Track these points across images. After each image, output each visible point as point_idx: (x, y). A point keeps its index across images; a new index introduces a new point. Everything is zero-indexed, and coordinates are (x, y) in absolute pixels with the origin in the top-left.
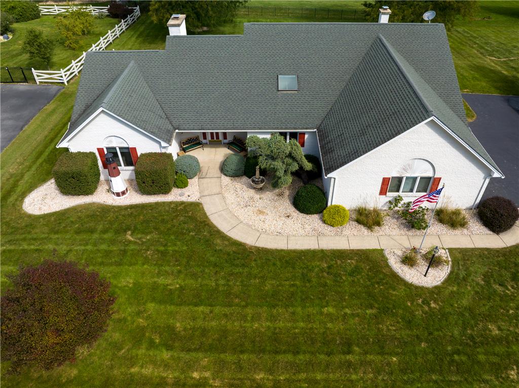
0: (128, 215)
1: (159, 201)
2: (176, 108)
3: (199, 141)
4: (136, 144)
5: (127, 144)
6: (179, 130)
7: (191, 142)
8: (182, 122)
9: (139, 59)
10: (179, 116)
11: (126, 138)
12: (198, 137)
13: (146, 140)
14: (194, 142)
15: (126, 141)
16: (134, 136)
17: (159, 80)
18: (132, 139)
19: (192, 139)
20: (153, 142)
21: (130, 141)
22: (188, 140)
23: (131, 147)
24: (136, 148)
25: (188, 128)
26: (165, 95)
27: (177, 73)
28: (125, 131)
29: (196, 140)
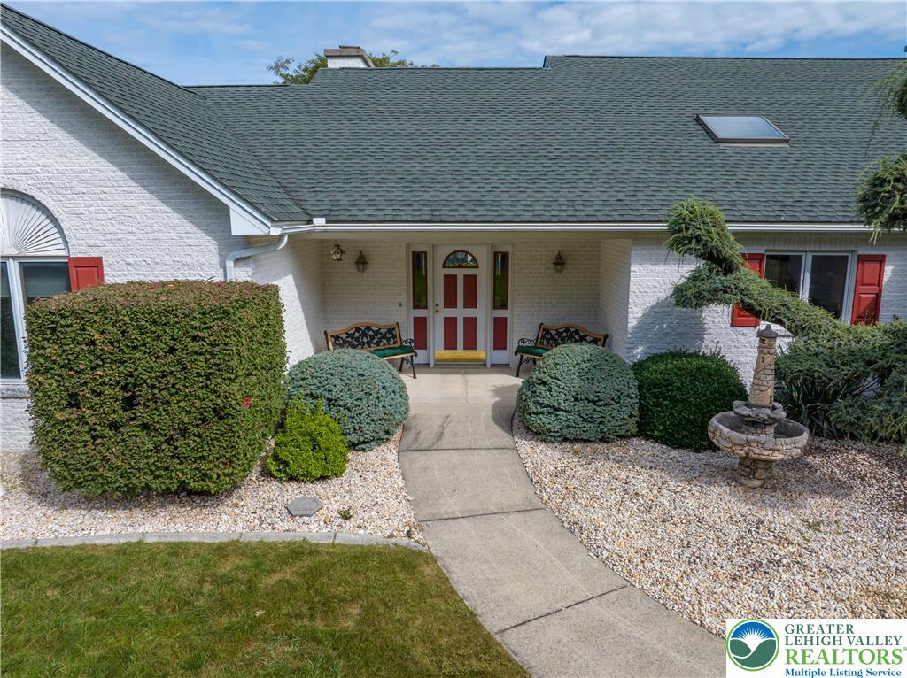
2: (326, 172)
3: (402, 343)
4: (108, 237)
5: (60, 241)
6: (327, 222)
7: (369, 343)
8: (344, 201)
9: (222, 95)
10: (333, 189)
11: (62, 199)
12: (397, 329)
13: (157, 212)
14: (382, 344)
15: (61, 217)
16: (103, 189)
17: (276, 124)
18: (91, 209)
19: (375, 329)
20: (189, 227)
21: (77, 221)
22: (358, 329)
23: (80, 255)
24: (104, 263)
25: (369, 215)
26: (290, 149)
27: (340, 113)
28: (60, 160)
29: (389, 340)
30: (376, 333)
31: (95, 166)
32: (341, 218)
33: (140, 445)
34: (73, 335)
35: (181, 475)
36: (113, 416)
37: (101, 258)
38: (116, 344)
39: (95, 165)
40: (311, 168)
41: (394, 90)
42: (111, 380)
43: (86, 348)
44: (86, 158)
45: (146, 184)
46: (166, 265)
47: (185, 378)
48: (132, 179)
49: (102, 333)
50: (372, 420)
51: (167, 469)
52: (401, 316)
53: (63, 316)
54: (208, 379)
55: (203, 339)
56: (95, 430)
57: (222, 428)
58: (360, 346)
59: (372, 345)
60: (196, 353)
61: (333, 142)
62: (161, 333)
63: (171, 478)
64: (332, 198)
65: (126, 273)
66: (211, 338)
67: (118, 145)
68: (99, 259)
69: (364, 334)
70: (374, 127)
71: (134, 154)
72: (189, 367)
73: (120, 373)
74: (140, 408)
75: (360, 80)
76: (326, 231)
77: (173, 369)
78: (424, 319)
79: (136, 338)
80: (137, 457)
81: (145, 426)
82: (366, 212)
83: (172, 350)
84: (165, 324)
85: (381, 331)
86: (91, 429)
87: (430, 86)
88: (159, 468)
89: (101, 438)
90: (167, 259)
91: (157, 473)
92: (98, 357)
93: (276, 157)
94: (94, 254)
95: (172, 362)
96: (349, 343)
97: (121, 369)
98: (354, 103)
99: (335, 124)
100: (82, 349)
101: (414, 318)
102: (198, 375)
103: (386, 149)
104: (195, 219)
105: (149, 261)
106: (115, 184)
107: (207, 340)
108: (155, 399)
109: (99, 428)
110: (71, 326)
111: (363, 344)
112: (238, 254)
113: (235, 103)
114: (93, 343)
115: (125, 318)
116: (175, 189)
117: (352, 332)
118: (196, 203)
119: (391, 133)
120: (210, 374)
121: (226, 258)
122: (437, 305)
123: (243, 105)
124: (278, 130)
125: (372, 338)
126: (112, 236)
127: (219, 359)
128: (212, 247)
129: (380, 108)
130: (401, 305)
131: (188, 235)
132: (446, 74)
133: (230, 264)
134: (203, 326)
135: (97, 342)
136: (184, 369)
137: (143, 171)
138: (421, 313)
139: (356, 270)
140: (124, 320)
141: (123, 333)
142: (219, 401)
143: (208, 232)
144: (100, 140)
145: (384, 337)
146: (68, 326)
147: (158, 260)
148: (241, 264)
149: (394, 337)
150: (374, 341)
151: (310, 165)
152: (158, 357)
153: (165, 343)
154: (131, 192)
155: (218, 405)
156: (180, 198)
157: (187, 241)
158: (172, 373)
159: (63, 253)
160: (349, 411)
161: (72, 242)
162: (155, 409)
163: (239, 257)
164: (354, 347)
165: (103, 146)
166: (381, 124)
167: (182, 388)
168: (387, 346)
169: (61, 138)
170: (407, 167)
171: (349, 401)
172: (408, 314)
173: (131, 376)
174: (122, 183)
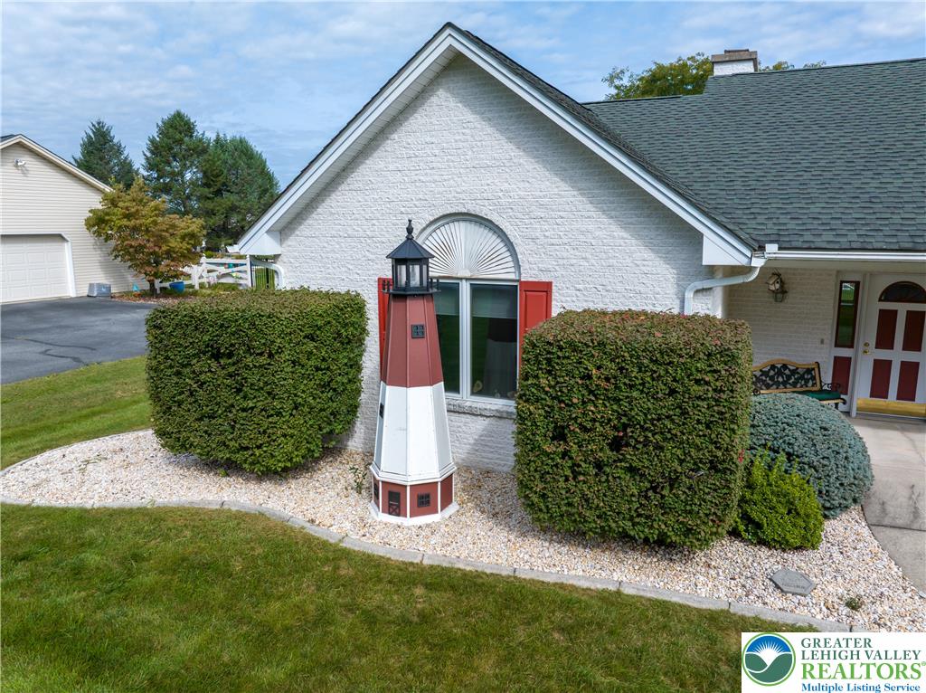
0: (403, 620)
1: (627, 590)
2: (757, 192)
3: (822, 387)
4: (561, 262)
5: (512, 264)
6: (780, 249)
7: (785, 383)
8: (792, 225)
9: (613, 111)
10: (772, 210)
11: (520, 224)
12: (817, 370)
13: (614, 237)
14: (799, 385)
15: (516, 241)
16: (560, 213)
17: (681, 139)
18: (546, 233)
19: (792, 368)
20: (648, 255)
21: (532, 246)
22: (773, 367)
23: (530, 280)
24: (554, 288)
25: (829, 242)
26: (706, 166)
27: (751, 124)
28: (521, 185)
29: (807, 381)
30: (794, 372)
31: (556, 191)
32: (794, 244)
33: (625, 489)
34: (570, 367)
35: (663, 527)
36: (600, 454)
37: (551, 283)
38: (612, 381)
39: (556, 189)
40: (738, 185)
41: (807, 94)
42: (602, 417)
43: (580, 382)
44: (547, 183)
45: (605, 208)
46: (617, 292)
47: (684, 424)
48: (591, 203)
49: (599, 368)
50: (842, 484)
51: (647, 517)
52: (821, 354)
53: (561, 348)
54: (708, 427)
55: (707, 383)
56: (579, 466)
57: (718, 483)
58: (775, 387)
59: (788, 386)
60: (699, 398)
61: (754, 157)
62: (662, 373)
63: (651, 527)
64: (775, 221)
65: (574, 299)
66: (718, 384)
67: (581, 169)
68: (549, 285)
69: (780, 373)
70: (797, 138)
71: (597, 178)
72: (691, 413)
73: (613, 411)
74: (630, 449)
75: (760, 86)
76: (776, 259)
77: (671, 413)
78: (849, 360)
79: (635, 377)
80: (619, 500)
81: (632, 470)
82: (824, 238)
83: (672, 392)
84: (668, 364)
85: (799, 371)
86: (574, 465)
87: (850, 86)
88: (639, 515)
89: (584, 475)
90: (619, 287)
91: (637, 520)
92: (591, 392)
93: (694, 175)
94: (544, 278)
95: (673, 405)
96: (763, 381)
97: (615, 407)
98: (763, 112)
99: (750, 136)
100: (577, 383)
101: (835, 357)
102: (699, 422)
103: (822, 163)
104: (655, 246)
105: (600, 288)
106: (574, 209)
107: (712, 384)
108: (646, 443)
109: (583, 465)
110: (568, 358)
111: (778, 384)
112: (699, 285)
113: (628, 118)
114: (589, 377)
115: (626, 354)
116: (636, 215)
117: (766, 369)
118: (657, 229)
119: (821, 144)
120: (711, 422)
121: (685, 289)
122: (866, 344)
123: (638, 120)
124: (686, 146)
125: (789, 377)
126: (565, 262)
127: (724, 406)
128: (670, 276)
129: (797, 116)
130: (822, 342)
131: (644, 262)
132: (867, 71)
133: (689, 295)
134: (708, 369)
135: (594, 377)
136: (682, 414)
137: (604, 195)
138: (844, 352)
139: (772, 300)
140: (623, 356)
141: (621, 369)
142: (719, 454)
143: (667, 260)
144: (563, 165)
145: (802, 377)
146: (564, 358)
147: (609, 288)
148: (700, 295)
149: (813, 378)
150: (791, 381)
151: (735, 183)
152: (657, 399)
153: (665, 385)
154: (589, 217)
155: (717, 457)
156: (641, 223)
157: (643, 268)
158: (668, 417)
159: (512, 276)
160: (817, 471)
161: (524, 266)
162: (646, 453)
163: (700, 287)
164: (768, 387)
165: (566, 170)
166: (805, 134)
167: (679, 434)
168: (804, 389)
169: (525, 163)
170: (857, 183)
171: (814, 459)
172: (830, 352)
173: (625, 415)
174: (580, 208)
